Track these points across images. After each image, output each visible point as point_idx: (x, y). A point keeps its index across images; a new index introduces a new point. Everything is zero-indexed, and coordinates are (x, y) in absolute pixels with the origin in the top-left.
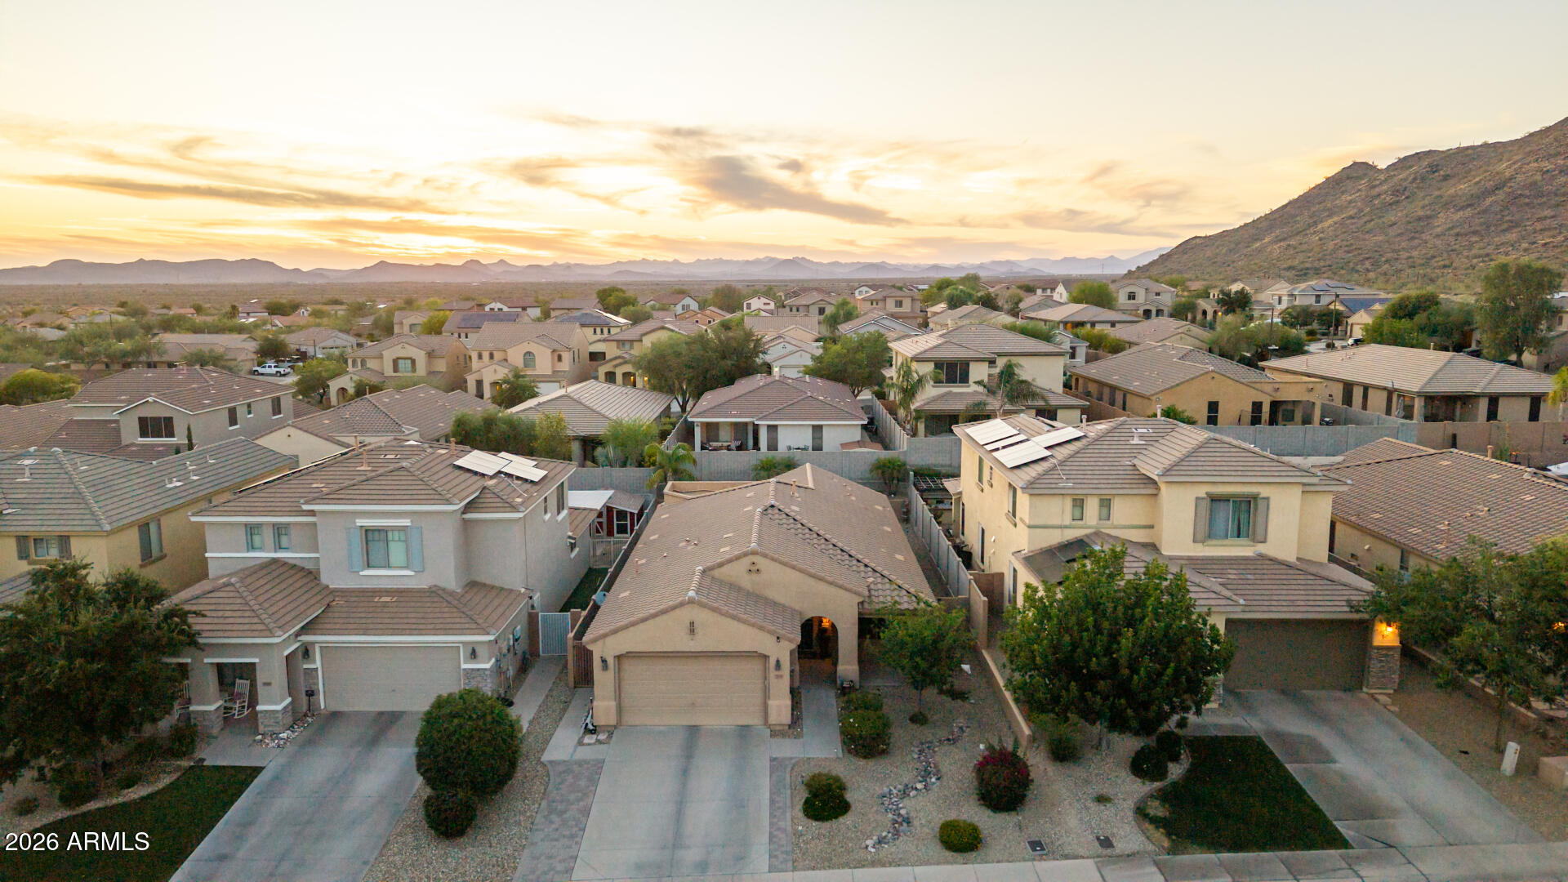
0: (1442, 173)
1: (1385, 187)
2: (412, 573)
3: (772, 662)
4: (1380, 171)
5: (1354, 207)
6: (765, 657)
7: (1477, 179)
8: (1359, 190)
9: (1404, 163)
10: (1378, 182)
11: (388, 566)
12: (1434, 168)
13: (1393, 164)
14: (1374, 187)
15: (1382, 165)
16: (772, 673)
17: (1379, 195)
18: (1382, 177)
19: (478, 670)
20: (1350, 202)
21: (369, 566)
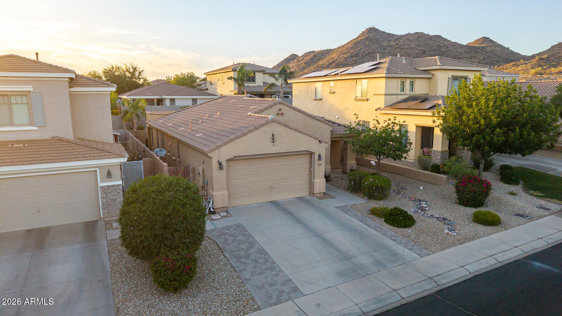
0: (317, 58)
1: (302, 62)
2: (36, 128)
3: (316, 156)
4: (300, 57)
5: (294, 68)
6: (311, 154)
7: (327, 60)
8: (295, 63)
9: (306, 54)
10: (300, 60)
11: (12, 124)
12: (315, 56)
13: (303, 55)
14: (299, 61)
15: (300, 55)
16: (317, 162)
17: (301, 64)
18: (301, 59)
19: (113, 186)
20: (293, 66)
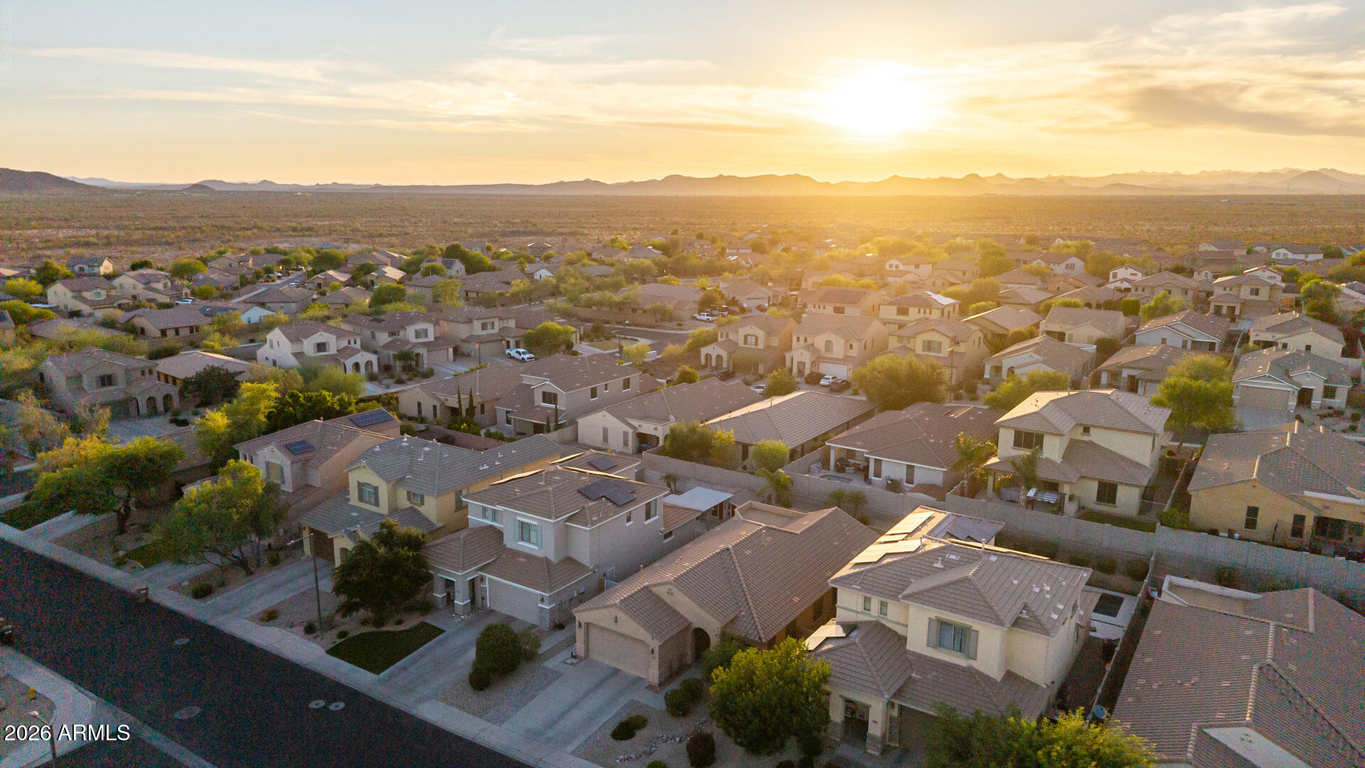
2: (536, 548)
3: (650, 649)
6: (648, 646)
11: (529, 541)
21: (522, 540)
